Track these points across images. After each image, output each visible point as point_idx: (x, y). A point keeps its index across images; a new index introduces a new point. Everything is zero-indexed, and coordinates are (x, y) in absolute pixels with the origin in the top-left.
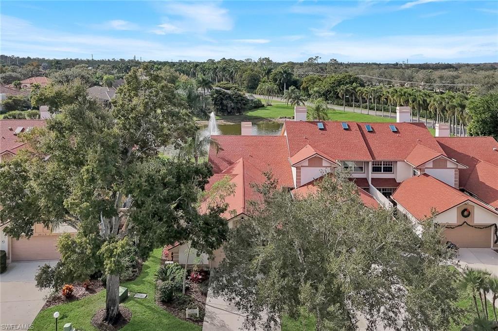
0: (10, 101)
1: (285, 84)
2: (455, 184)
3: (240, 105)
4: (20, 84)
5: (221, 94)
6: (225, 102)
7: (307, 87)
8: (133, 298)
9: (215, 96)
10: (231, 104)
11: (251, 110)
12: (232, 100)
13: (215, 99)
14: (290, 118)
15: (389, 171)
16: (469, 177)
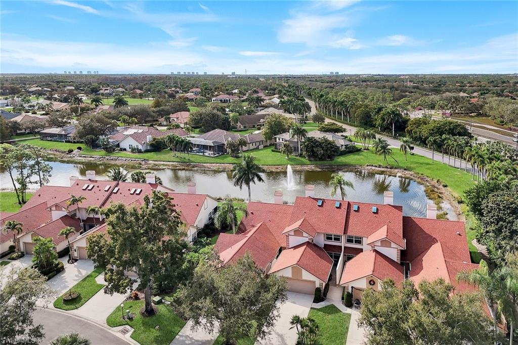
0: (154, 142)
1: (393, 124)
2: (397, 260)
3: (329, 152)
4: (169, 118)
5: (312, 142)
6: (315, 149)
7: (412, 130)
8: (164, 303)
9: (306, 144)
10: (320, 151)
11: (343, 156)
12: (323, 148)
13: (307, 146)
14: (376, 167)
15: (358, 243)
16: (419, 255)
